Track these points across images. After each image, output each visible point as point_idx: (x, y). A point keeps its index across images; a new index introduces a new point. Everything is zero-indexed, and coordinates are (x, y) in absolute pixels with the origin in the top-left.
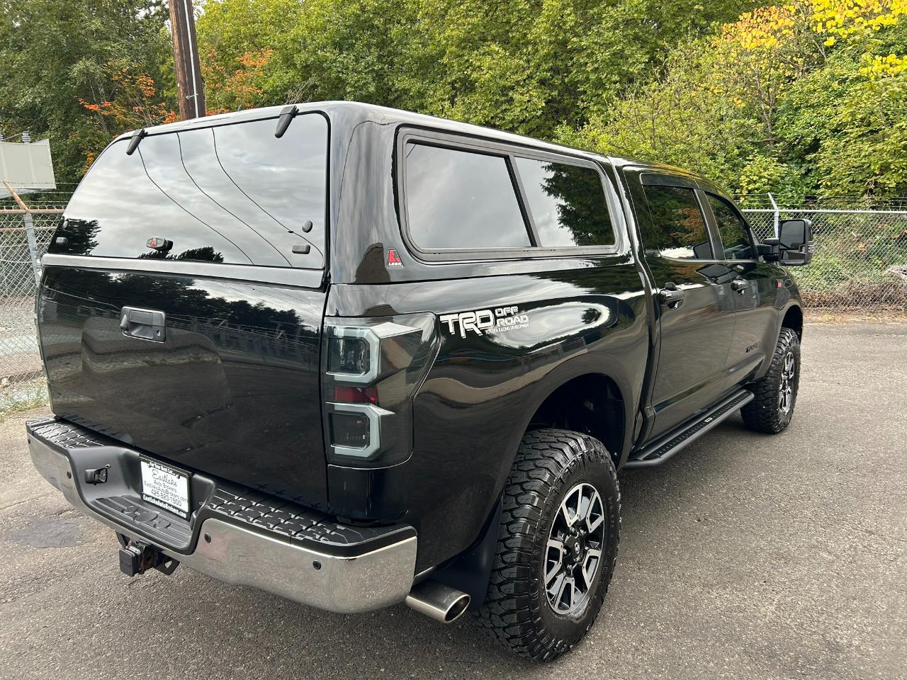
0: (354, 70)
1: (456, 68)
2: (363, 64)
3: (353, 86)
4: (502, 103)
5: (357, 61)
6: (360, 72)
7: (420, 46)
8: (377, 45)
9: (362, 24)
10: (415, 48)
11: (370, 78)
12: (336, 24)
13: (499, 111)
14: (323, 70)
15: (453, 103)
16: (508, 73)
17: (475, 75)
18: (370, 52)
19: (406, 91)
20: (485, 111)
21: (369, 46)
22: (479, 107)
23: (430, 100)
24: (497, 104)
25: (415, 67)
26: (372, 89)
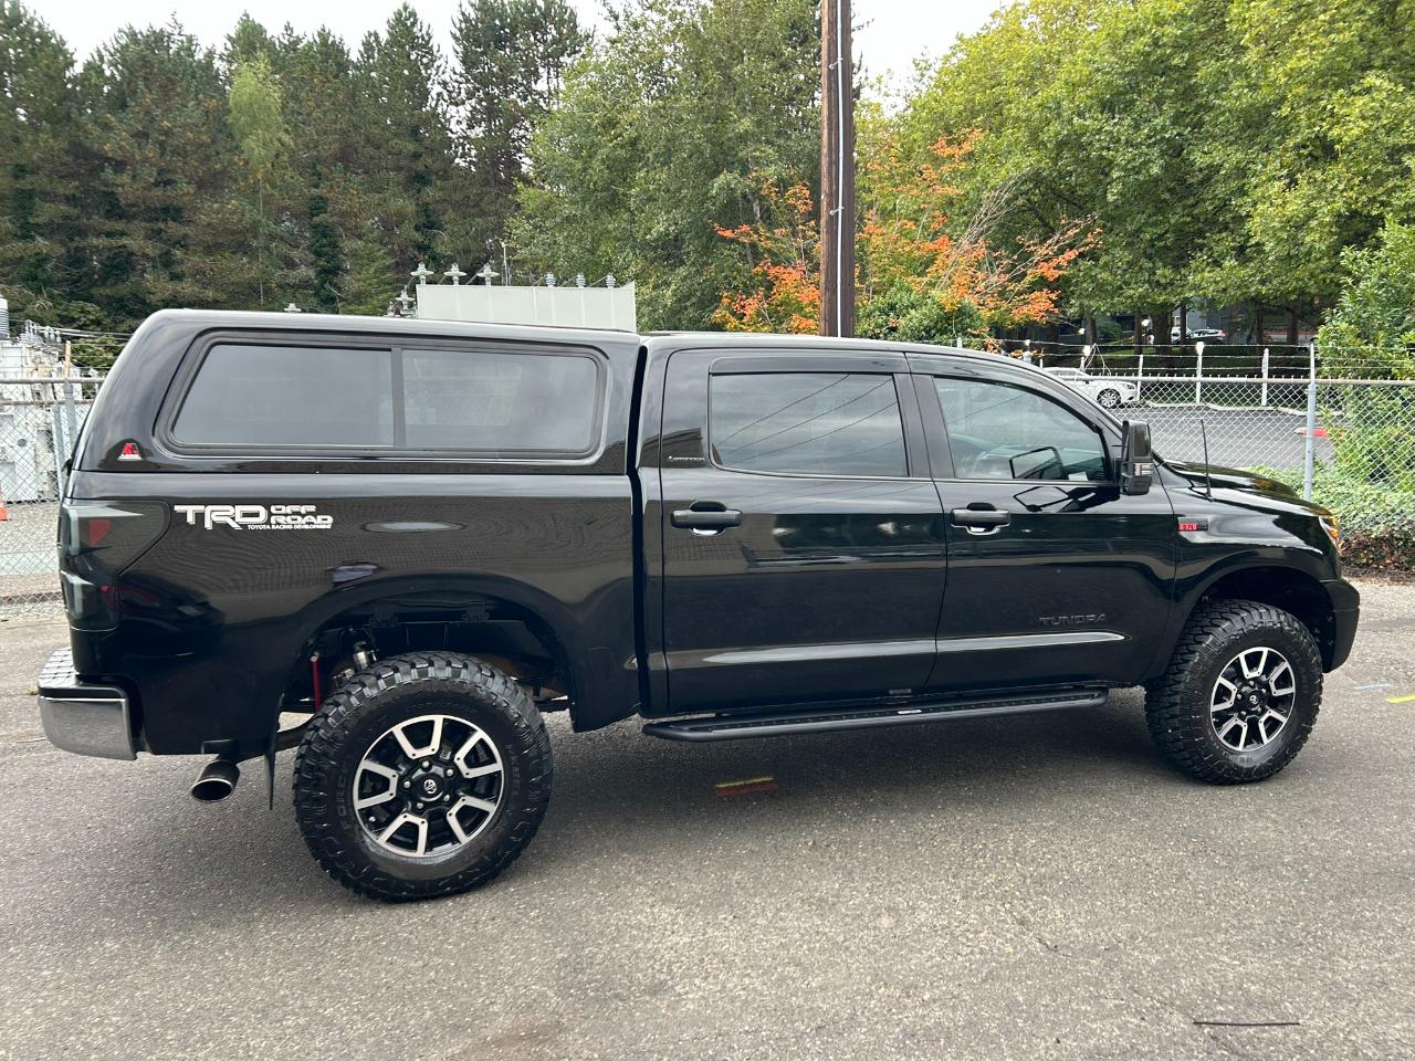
0: (1128, 143)
1: (1303, 123)
2: (1146, 131)
3: (1124, 169)
4: (1388, 176)
5: (1137, 127)
6: (1137, 146)
7: (1246, 91)
8: (1175, 98)
9: (1153, 67)
10: (1238, 96)
11: (1156, 151)
12: (1108, 73)
13: (1381, 190)
14: (1082, 147)
15: (1293, 183)
16: (1407, 122)
17: (1336, 132)
18: (1161, 110)
19: (1214, 169)
20: (1351, 194)
21: (1159, 101)
22: (1341, 187)
23: (1254, 181)
24: (1379, 179)
25: (1235, 127)
26: (1155, 170)
